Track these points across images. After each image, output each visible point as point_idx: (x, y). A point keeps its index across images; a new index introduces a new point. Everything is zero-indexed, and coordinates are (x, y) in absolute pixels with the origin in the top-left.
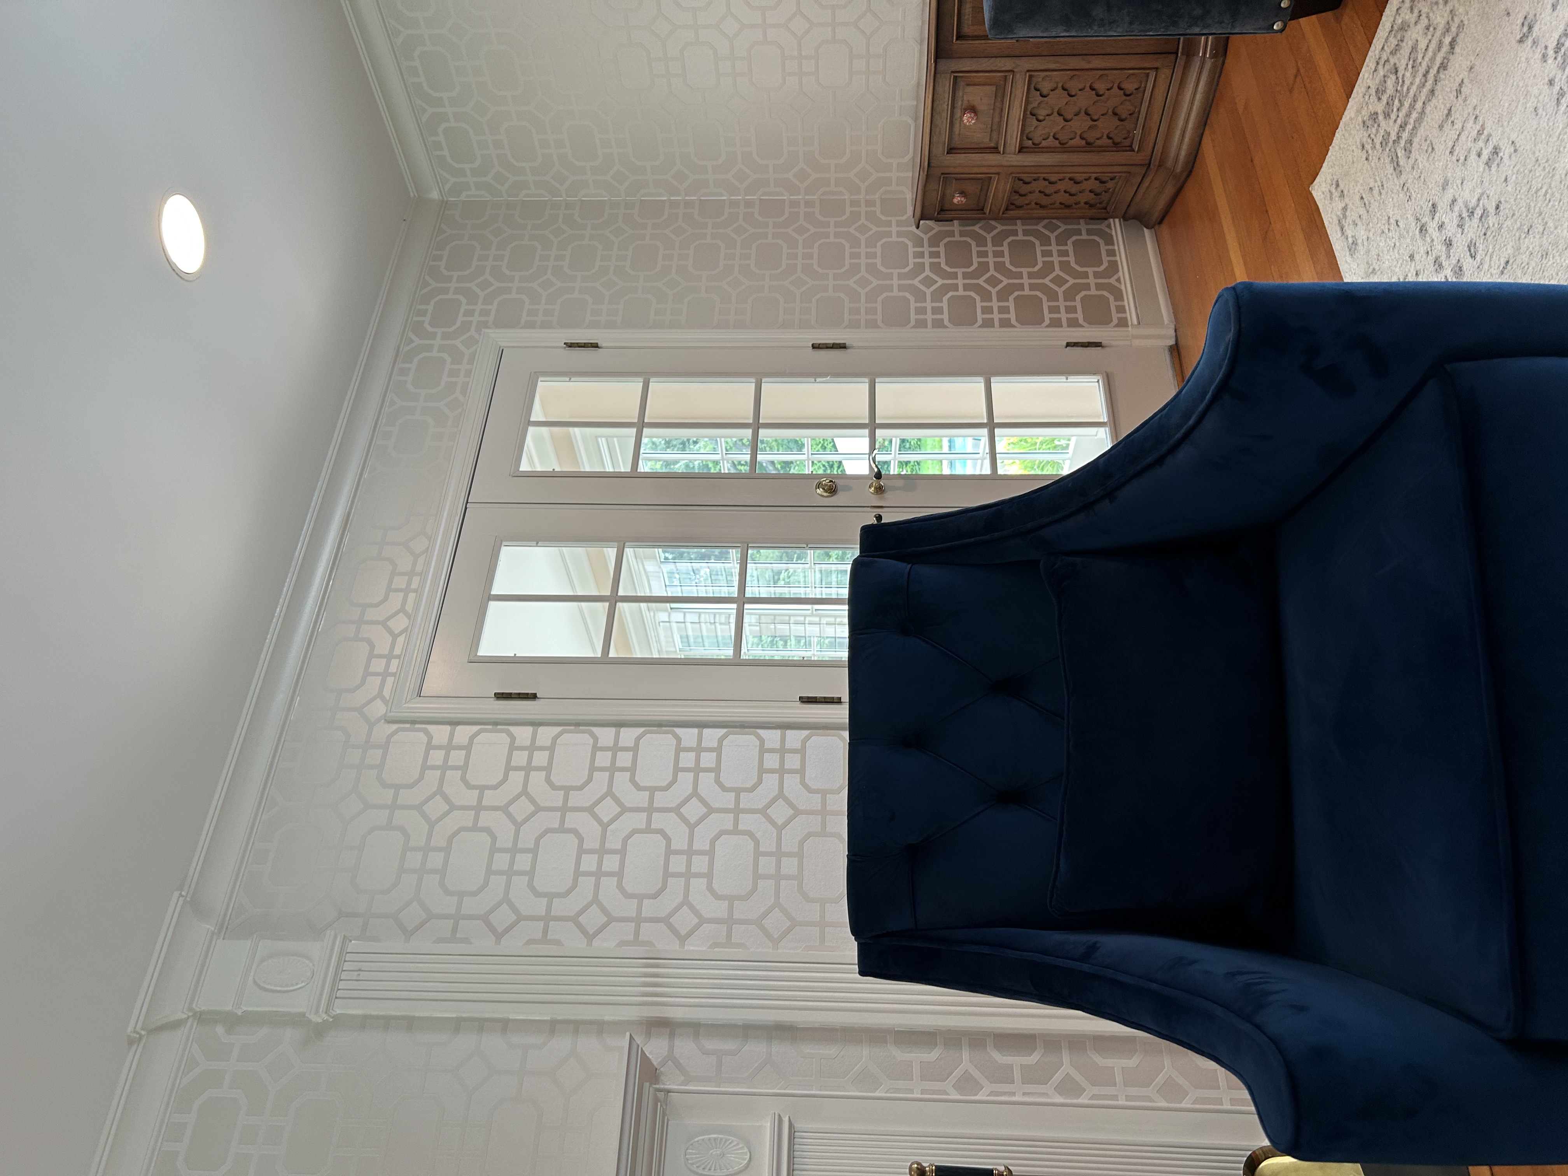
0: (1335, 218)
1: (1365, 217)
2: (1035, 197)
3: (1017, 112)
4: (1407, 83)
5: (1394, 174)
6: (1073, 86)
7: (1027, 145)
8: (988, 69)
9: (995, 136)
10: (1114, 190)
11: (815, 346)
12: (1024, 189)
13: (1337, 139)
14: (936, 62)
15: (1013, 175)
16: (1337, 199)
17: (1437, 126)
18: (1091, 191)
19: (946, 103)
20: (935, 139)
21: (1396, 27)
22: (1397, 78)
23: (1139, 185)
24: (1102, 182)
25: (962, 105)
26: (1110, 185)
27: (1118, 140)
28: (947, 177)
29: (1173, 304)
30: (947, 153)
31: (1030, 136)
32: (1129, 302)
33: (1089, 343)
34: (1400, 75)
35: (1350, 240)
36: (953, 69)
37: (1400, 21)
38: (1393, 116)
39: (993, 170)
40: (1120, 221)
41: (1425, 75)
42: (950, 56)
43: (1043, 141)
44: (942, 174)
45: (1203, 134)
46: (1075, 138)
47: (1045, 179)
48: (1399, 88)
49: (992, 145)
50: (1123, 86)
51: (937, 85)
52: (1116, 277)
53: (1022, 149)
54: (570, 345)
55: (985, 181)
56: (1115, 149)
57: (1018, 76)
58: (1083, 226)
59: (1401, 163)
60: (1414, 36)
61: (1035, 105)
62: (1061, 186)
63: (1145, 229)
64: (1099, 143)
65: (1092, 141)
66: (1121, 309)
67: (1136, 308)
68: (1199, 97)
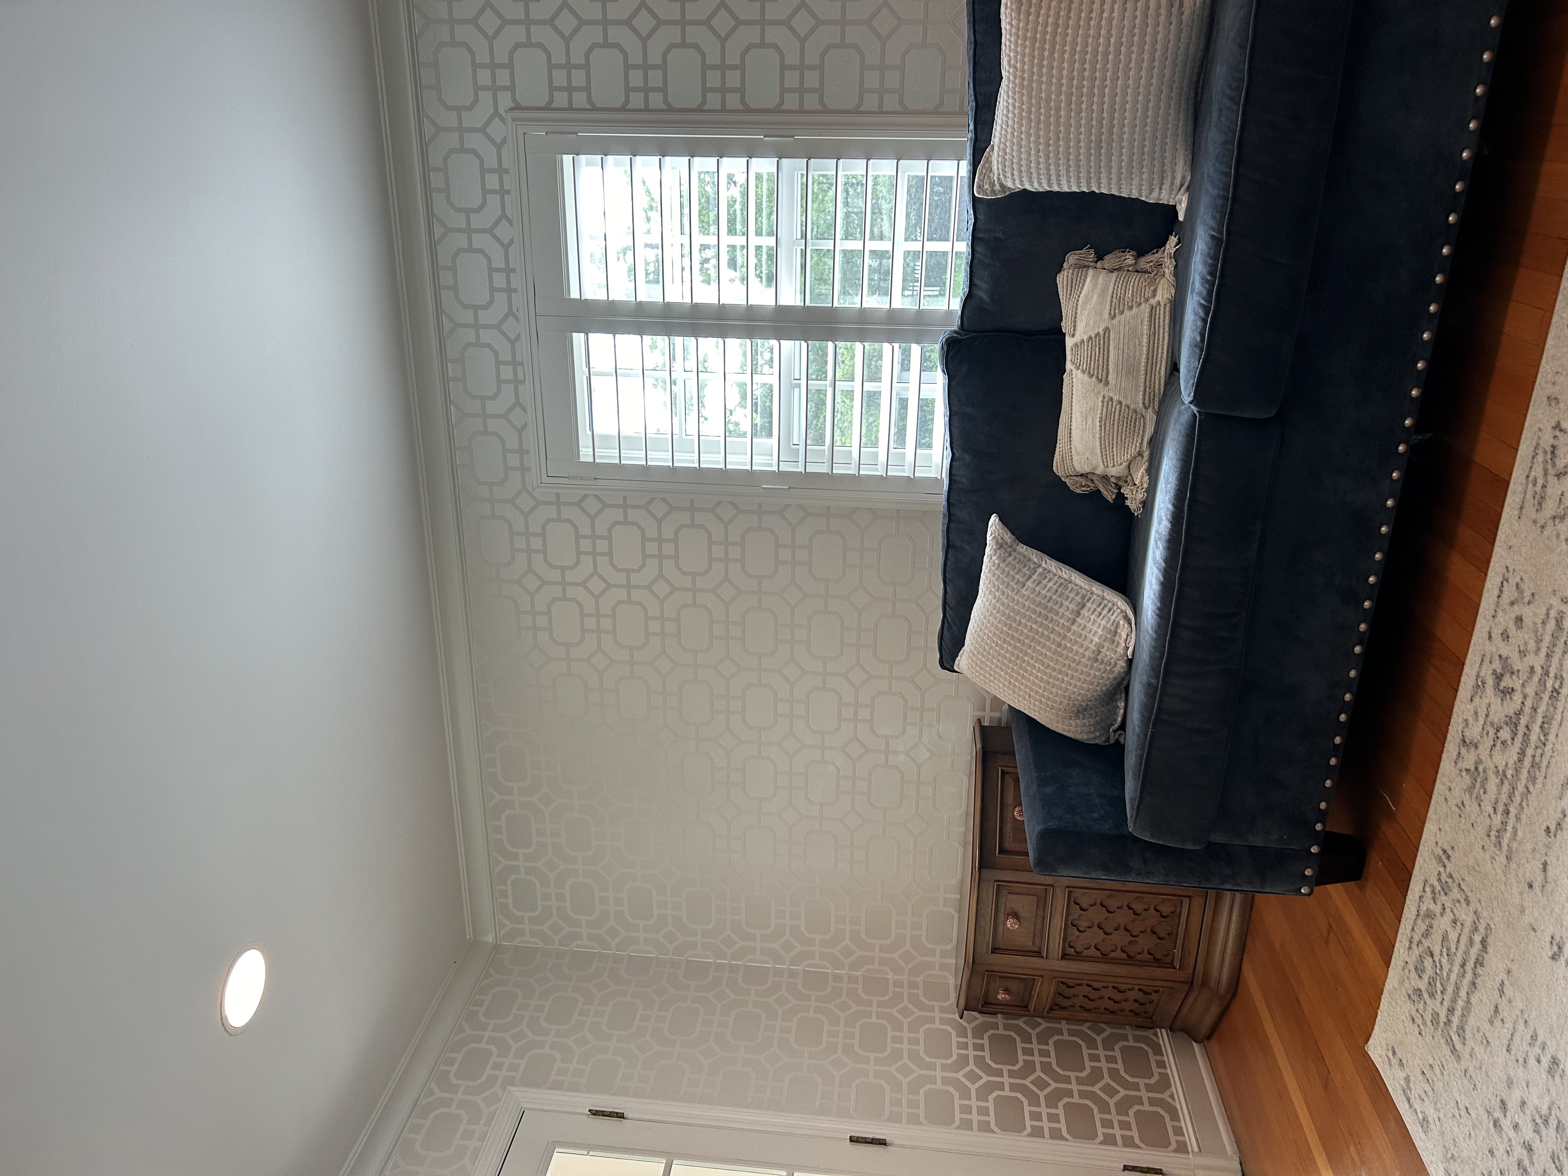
0: (1399, 1087)
1: (1430, 1093)
2: (1079, 1001)
3: (1058, 922)
4: (1446, 968)
5: (1452, 1057)
6: (1112, 904)
7: (1069, 953)
8: (1030, 881)
9: (1037, 942)
10: (1158, 1002)
11: (853, 1139)
12: (1068, 992)
13: (1384, 1005)
14: (979, 870)
15: (1057, 979)
16: (1397, 1067)
17: (1487, 1020)
18: (1135, 1001)
19: (990, 907)
20: (979, 938)
21: (1422, 913)
22: (1434, 961)
23: (1183, 1002)
24: (1146, 993)
25: (1005, 910)
26: (1154, 996)
27: (1158, 957)
28: (990, 974)
29: (1234, 1132)
30: (992, 953)
31: (1072, 944)
32: (1186, 1124)
33: (1148, 1168)
34: (1437, 958)
35: (1421, 1117)
36: (997, 878)
37: (1425, 908)
38: (1439, 996)
39: (1038, 973)
40: (1167, 1032)
41: (1463, 966)
42: (993, 867)
43: (1085, 951)
44: (986, 971)
45: (1242, 959)
46: (1116, 951)
47: (1088, 985)
48: (1438, 971)
49: (1035, 949)
50: (1159, 908)
51: (981, 891)
52: (1168, 1093)
53: (1064, 956)
54: (595, 1113)
55: (1028, 982)
56: (1156, 965)
57: (1058, 890)
58: (1129, 1032)
59: (1457, 1047)
60: (1443, 927)
61: (1076, 917)
62: (1105, 993)
63: (1194, 1043)
64: (1139, 957)
65: (1133, 955)
66: (1179, 1131)
67: (1195, 1132)
68: (1233, 926)
